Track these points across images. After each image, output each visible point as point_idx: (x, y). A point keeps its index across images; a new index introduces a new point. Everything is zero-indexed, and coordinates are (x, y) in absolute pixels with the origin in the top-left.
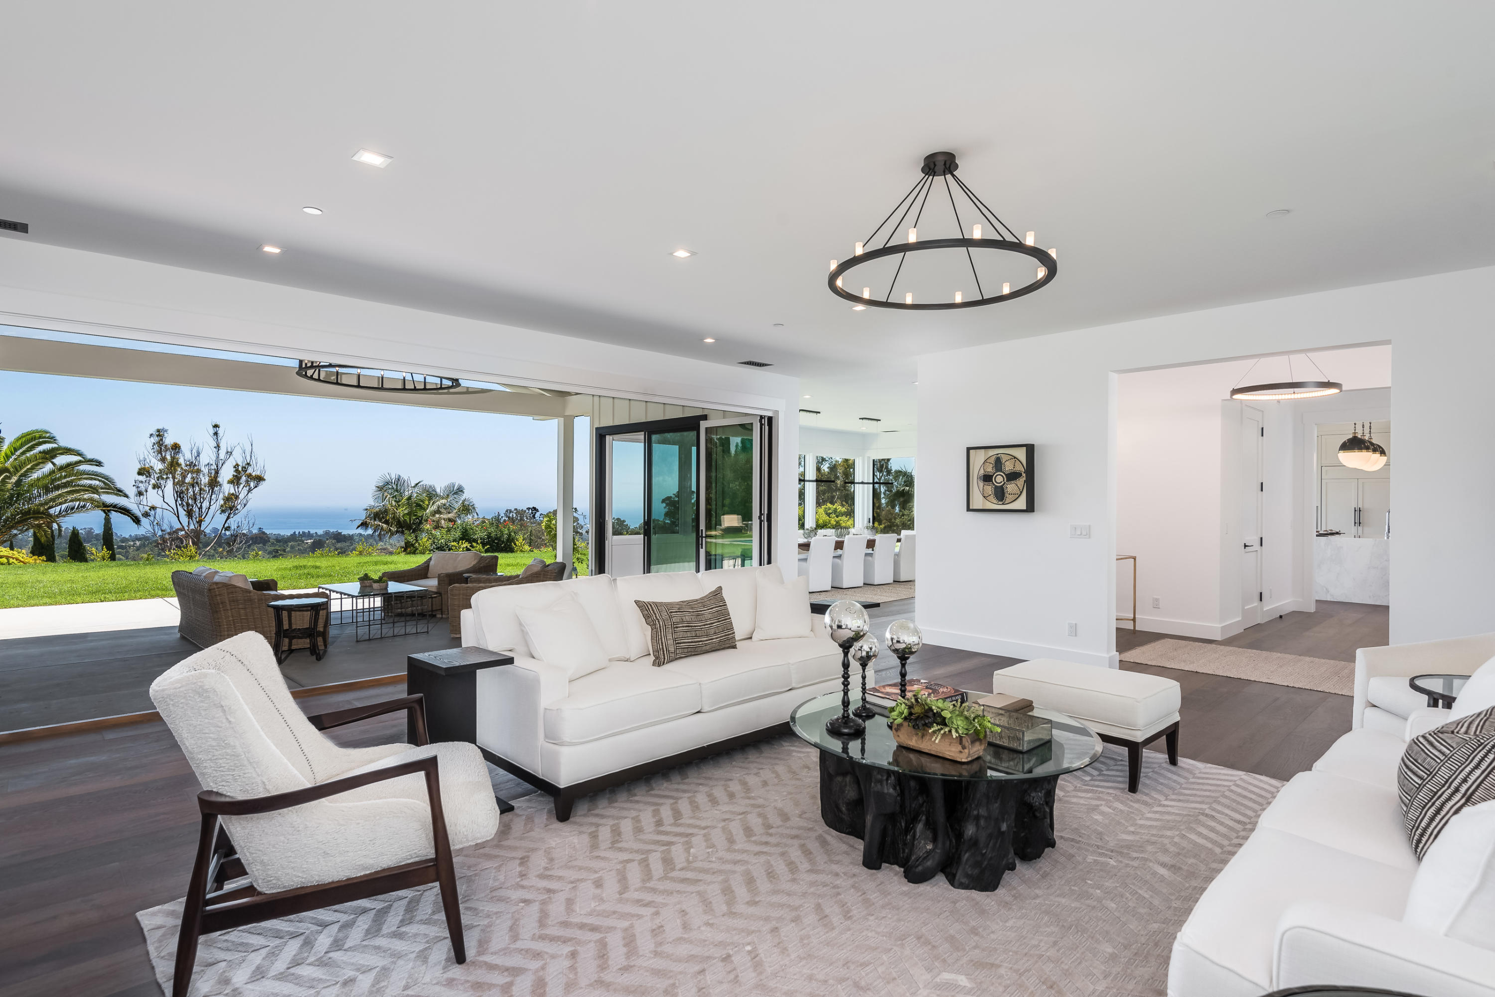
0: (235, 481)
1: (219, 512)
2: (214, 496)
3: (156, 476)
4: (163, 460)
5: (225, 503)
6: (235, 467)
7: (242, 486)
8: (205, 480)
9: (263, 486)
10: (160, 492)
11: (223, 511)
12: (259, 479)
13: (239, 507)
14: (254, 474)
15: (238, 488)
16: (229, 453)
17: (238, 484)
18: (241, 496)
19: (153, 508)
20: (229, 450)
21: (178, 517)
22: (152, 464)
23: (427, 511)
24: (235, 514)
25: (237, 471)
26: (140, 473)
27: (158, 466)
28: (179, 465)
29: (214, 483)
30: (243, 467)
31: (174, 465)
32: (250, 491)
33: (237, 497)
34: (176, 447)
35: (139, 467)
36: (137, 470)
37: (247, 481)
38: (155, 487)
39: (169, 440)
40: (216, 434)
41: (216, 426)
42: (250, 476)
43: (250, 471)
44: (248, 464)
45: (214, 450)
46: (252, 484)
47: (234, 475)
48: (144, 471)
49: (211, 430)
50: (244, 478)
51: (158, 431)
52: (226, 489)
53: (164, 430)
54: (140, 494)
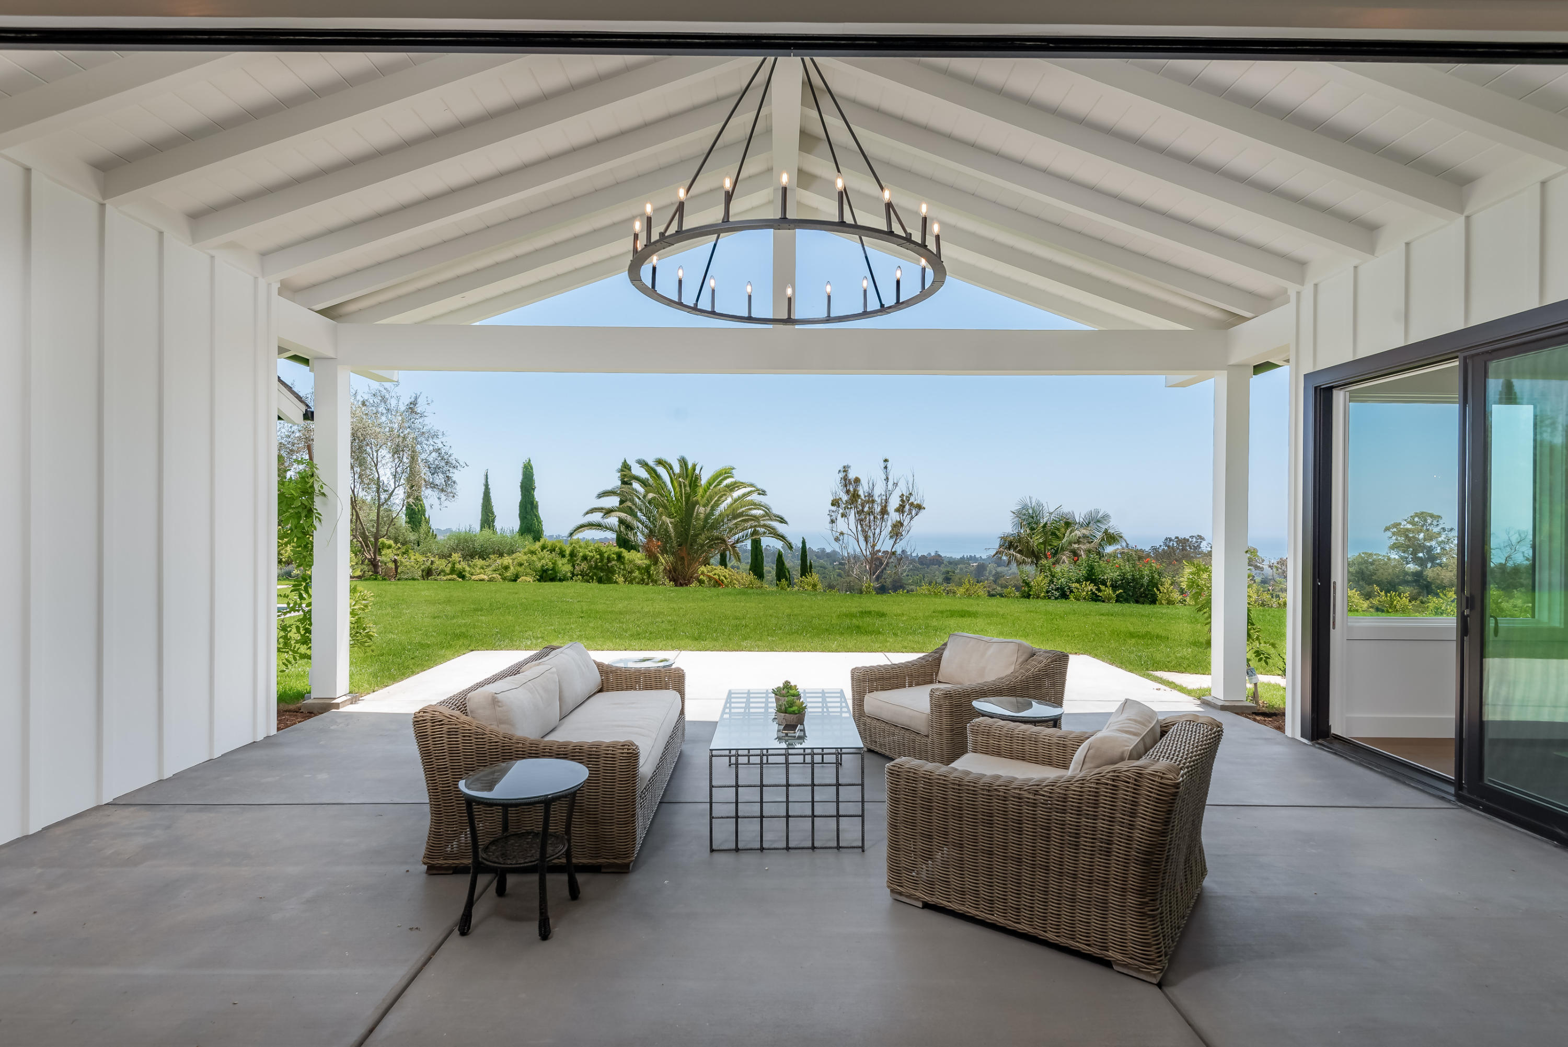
0: (900, 510)
1: (888, 537)
2: (884, 523)
3: (844, 506)
4: (848, 492)
5: (893, 529)
6: (900, 497)
7: (906, 514)
8: (878, 509)
9: (922, 512)
10: (846, 520)
11: (891, 537)
12: (919, 507)
13: (903, 533)
14: (915, 503)
15: (903, 516)
16: (896, 484)
17: (903, 512)
18: (905, 524)
19: (842, 534)
20: (895, 482)
21: (858, 542)
22: (841, 497)
23: (1065, 540)
24: (901, 540)
25: (902, 501)
26: (833, 505)
27: (845, 498)
28: (859, 496)
29: (884, 511)
30: (907, 497)
31: (855, 497)
32: (912, 518)
33: (902, 525)
34: (857, 481)
35: (832, 499)
36: (830, 502)
37: (910, 510)
38: (843, 515)
39: (852, 475)
40: (886, 467)
41: (886, 461)
42: (912, 504)
43: (912, 500)
44: (911, 494)
45: (885, 482)
46: (914, 512)
47: (901, 505)
48: (835, 503)
49: (883, 465)
50: (907, 507)
51: (844, 467)
52: (894, 516)
53: (849, 467)
54: (832, 522)
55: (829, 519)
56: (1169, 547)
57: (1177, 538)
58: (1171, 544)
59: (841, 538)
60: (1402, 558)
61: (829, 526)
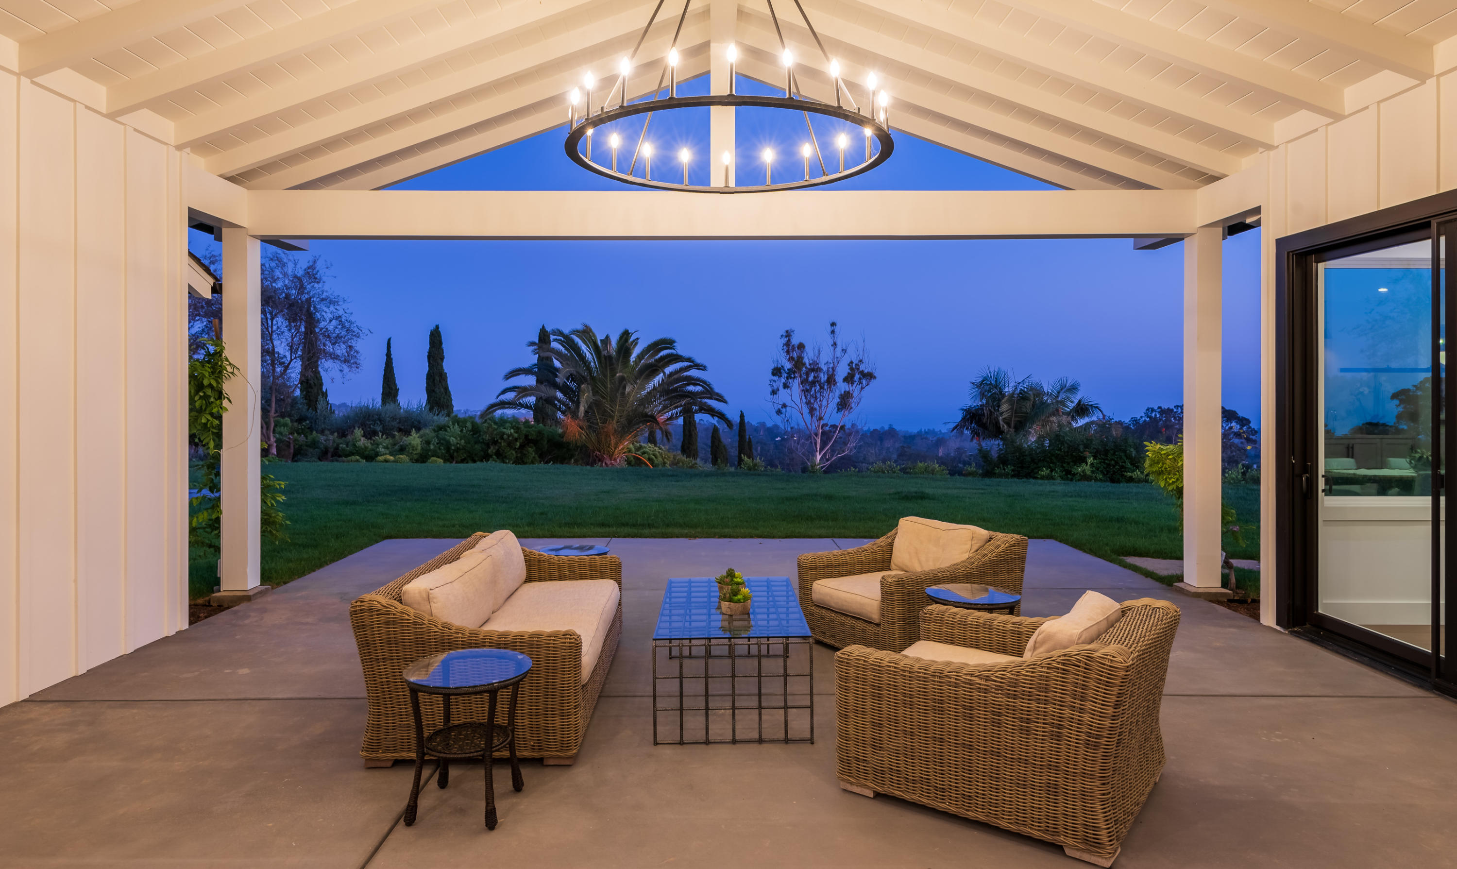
0: (849, 379)
1: (836, 410)
2: (831, 394)
3: (786, 375)
4: (791, 359)
5: (841, 401)
6: (849, 365)
7: (855, 384)
8: (823, 377)
9: (873, 382)
10: (789, 391)
11: (839, 410)
12: (871, 377)
13: (853, 405)
14: (866, 372)
15: (852, 386)
16: (844, 351)
17: (852, 382)
18: (855, 395)
19: (784, 406)
20: (844, 348)
21: (802, 415)
22: (783, 365)
24: (850, 413)
25: (851, 369)
26: (774, 374)
27: (788, 366)
28: (803, 364)
29: (831, 381)
30: (856, 365)
31: (798, 365)
32: (862, 388)
33: (851, 396)
34: (801, 346)
35: (773, 368)
36: (771, 371)
37: (860, 380)
38: (786, 386)
39: (795, 341)
40: (833, 332)
41: (833, 325)
42: (862, 373)
43: (862, 368)
44: (861, 361)
45: (832, 348)
46: (864, 382)
47: (849, 373)
48: (777, 372)
49: (830, 329)
50: (857, 377)
51: (787, 332)
52: (842, 387)
53: (792, 332)
54: (774, 393)
55: (769, 390)
56: (1150, 417)
57: (1159, 408)
58: (1153, 415)
59: (783, 410)
61: (769, 398)
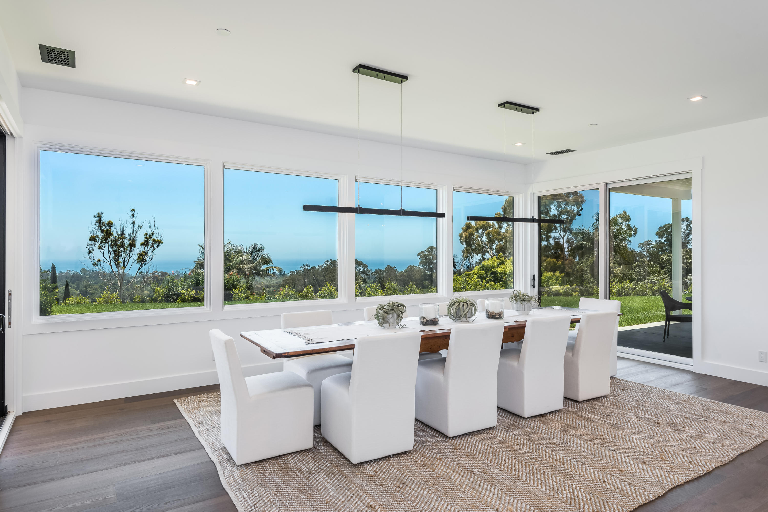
0: (145, 244)
2: (131, 253)
3: (100, 241)
4: (102, 231)
5: (139, 257)
6: (145, 235)
7: (149, 247)
8: (127, 243)
9: (161, 246)
10: (102, 251)
11: (138, 262)
12: (159, 242)
13: (148, 259)
14: (156, 240)
15: (147, 248)
16: (141, 227)
17: (147, 245)
18: (150, 252)
19: (99, 261)
20: (140, 225)
21: (111, 266)
22: (98, 234)
23: (234, 262)
24: (145, 264)
25: (146, 238)
26: (90, 240)
27: (101, 235)
28: (111, 234)
29: (132, 245)
30: (150, 235)
31: (108, 235)
32: (154, 250)
33: (146, 254)
34: (110, 224)
35: (91, 236)
36: (89, 238)
37: (153, 244)
38: (100, 248)
39: (105, 219)
40: (133, 215)
41: (133, 210)
42: (154, 240)
43: (154, 237)
44: (153, 233)
45: (132, 225)
46: (155, 245)
47: (145, 241)
48: (93, 239)
49: (130, 213)
50: (150, 242)
51: (98, 214)
52: (139, 249)
53: (102, 213)
54: (90, 252)
55: (87, 250)
56: (327, 265)
58: (328, 264)
59: (99, 264)
60: (424, 267)
61: (87, 256)
